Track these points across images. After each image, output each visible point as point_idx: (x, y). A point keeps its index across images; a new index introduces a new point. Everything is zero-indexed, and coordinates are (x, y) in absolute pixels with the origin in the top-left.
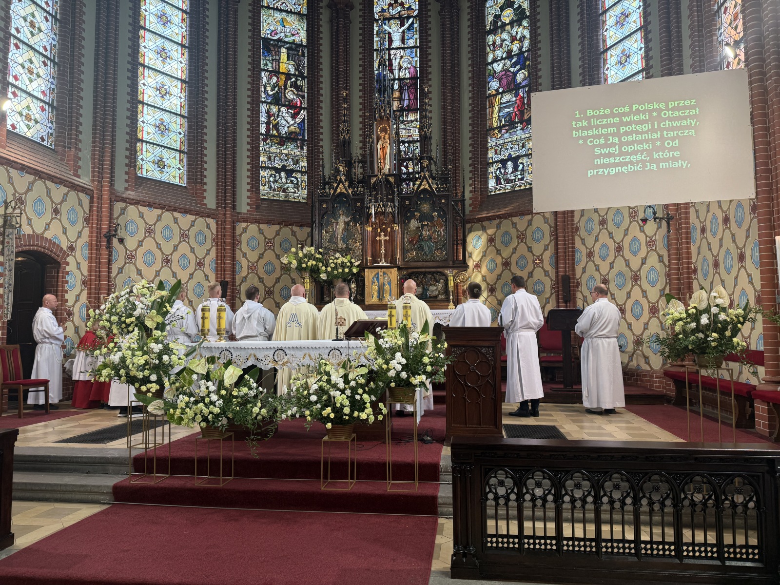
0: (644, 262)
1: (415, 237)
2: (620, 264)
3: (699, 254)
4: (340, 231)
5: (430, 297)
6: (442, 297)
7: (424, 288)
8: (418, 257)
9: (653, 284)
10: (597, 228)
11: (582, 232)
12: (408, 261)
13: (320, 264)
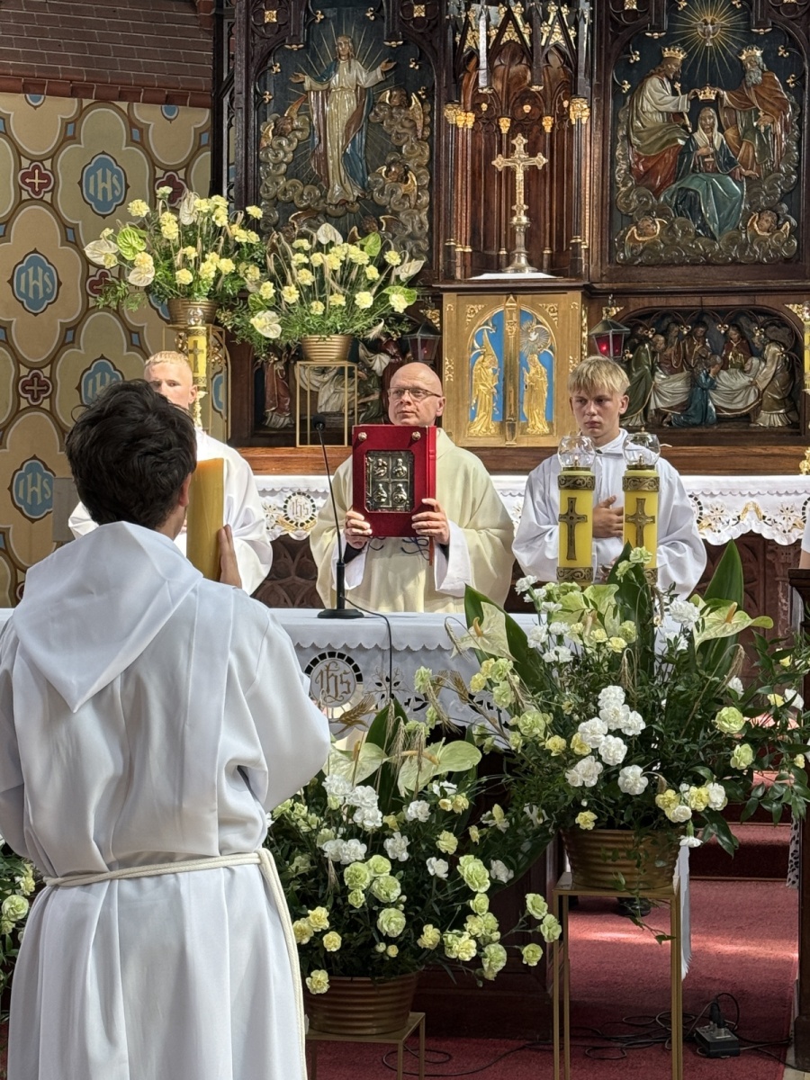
1: (660, 158)
4: (337, 129)
5: (721, 420)
6: (772, 419)
7: (693, 382)
8: (672, 244)
12: (627, 264)
13: (254, 273)
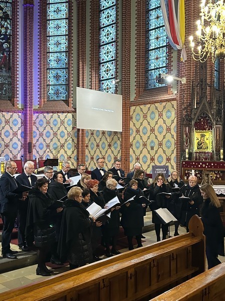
0: (66, 140)
2: (55, 140)
3: (89, 141)
9: (69, 149)
10: (45, 125)
11: (37, 125)
